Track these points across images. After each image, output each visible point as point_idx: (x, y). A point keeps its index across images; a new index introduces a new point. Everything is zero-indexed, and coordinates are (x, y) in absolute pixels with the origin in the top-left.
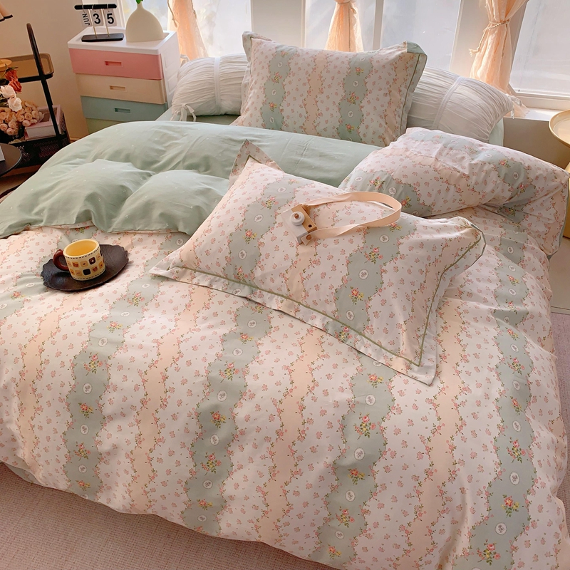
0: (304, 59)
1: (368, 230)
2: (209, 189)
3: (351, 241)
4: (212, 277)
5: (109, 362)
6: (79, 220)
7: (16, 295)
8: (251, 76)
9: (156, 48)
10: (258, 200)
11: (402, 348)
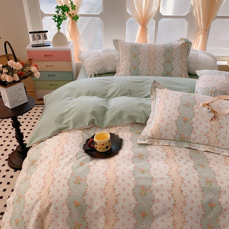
0: (145, 48)
2: (142, 103)
4: (168, 141)
5: (151, 189)
6: (89, 124)
7: (82, 164)
8: (122, 56)
9: (69, 48)
10: (181, 104)
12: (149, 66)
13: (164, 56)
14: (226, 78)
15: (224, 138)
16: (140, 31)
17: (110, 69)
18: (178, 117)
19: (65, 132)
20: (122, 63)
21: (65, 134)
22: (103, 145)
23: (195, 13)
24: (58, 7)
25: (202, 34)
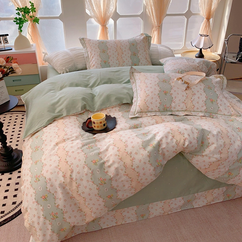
0: (111, 43)
2: (124, 87)
3: (201, 85)
6: (82, 109)
8: (90, 53)
9: (33, 50)
10: (159, 81)
11: (232, 113)
12: (118, 59)
13: (130, 50)
14: (187, 61)
15: (198, 103)
16: (101, 31)
17: (80, 66)
18: (160, 91)
19: (59, 119)
20: (92, 59)
22: (101, 123)
23: (148, 12)
24: (18, 9)
25: (157, 30)
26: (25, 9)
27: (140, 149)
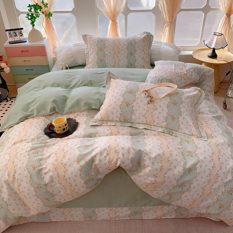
0: (110, 42)
1: (169, 95)
2: (99, 92)
3: (166, 100)
4: (115, 122)
6: (51, 111)
9: (43, 43)
10: (126, 92)
11: (193, 133)
13: (127, 49)
14: (175, 68)
15: (158, 118)
16: (111, 25)
17: (80, 62)
18: (122, 102)
19: (30, 118)
20: (90, 56)
21: (30, 120)
22: (60, 127)
24: (30, 6)
25: (168, 26)
26: (36, 6)
27: (75, 162)
